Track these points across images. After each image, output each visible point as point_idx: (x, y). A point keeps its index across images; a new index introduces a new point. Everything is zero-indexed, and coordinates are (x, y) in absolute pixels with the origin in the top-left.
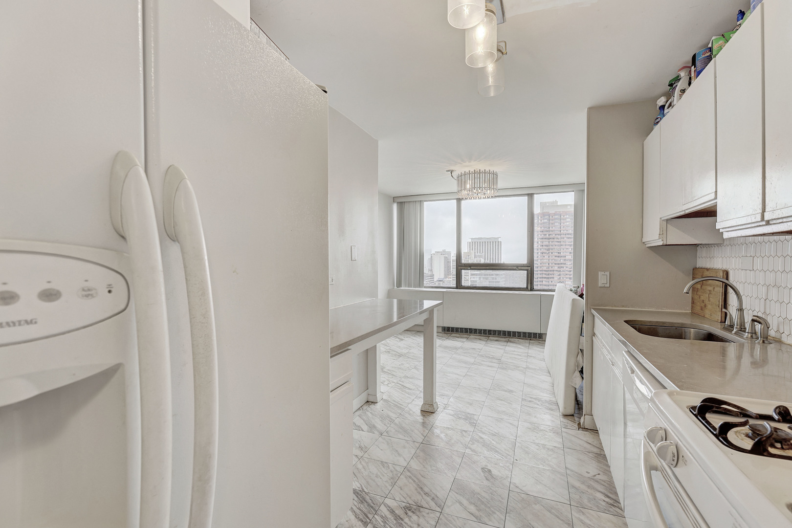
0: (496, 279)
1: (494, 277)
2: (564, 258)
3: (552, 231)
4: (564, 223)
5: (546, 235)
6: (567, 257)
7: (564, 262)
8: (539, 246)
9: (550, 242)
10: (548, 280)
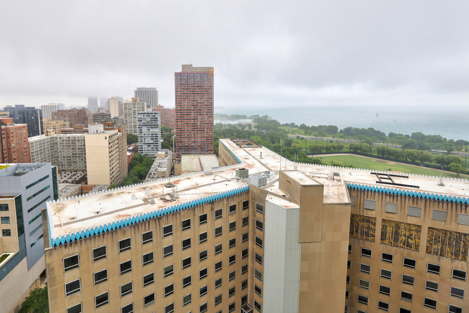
0: (155, 116)
1: (153, 115)
2: (197, 102)
3: (190, 84)
4: (196, 79)
5: (186, 87)
6: (198, 101)
7: (197, 104)
8: (182, 94)
9: (189, 92)
10: (187, 116)
